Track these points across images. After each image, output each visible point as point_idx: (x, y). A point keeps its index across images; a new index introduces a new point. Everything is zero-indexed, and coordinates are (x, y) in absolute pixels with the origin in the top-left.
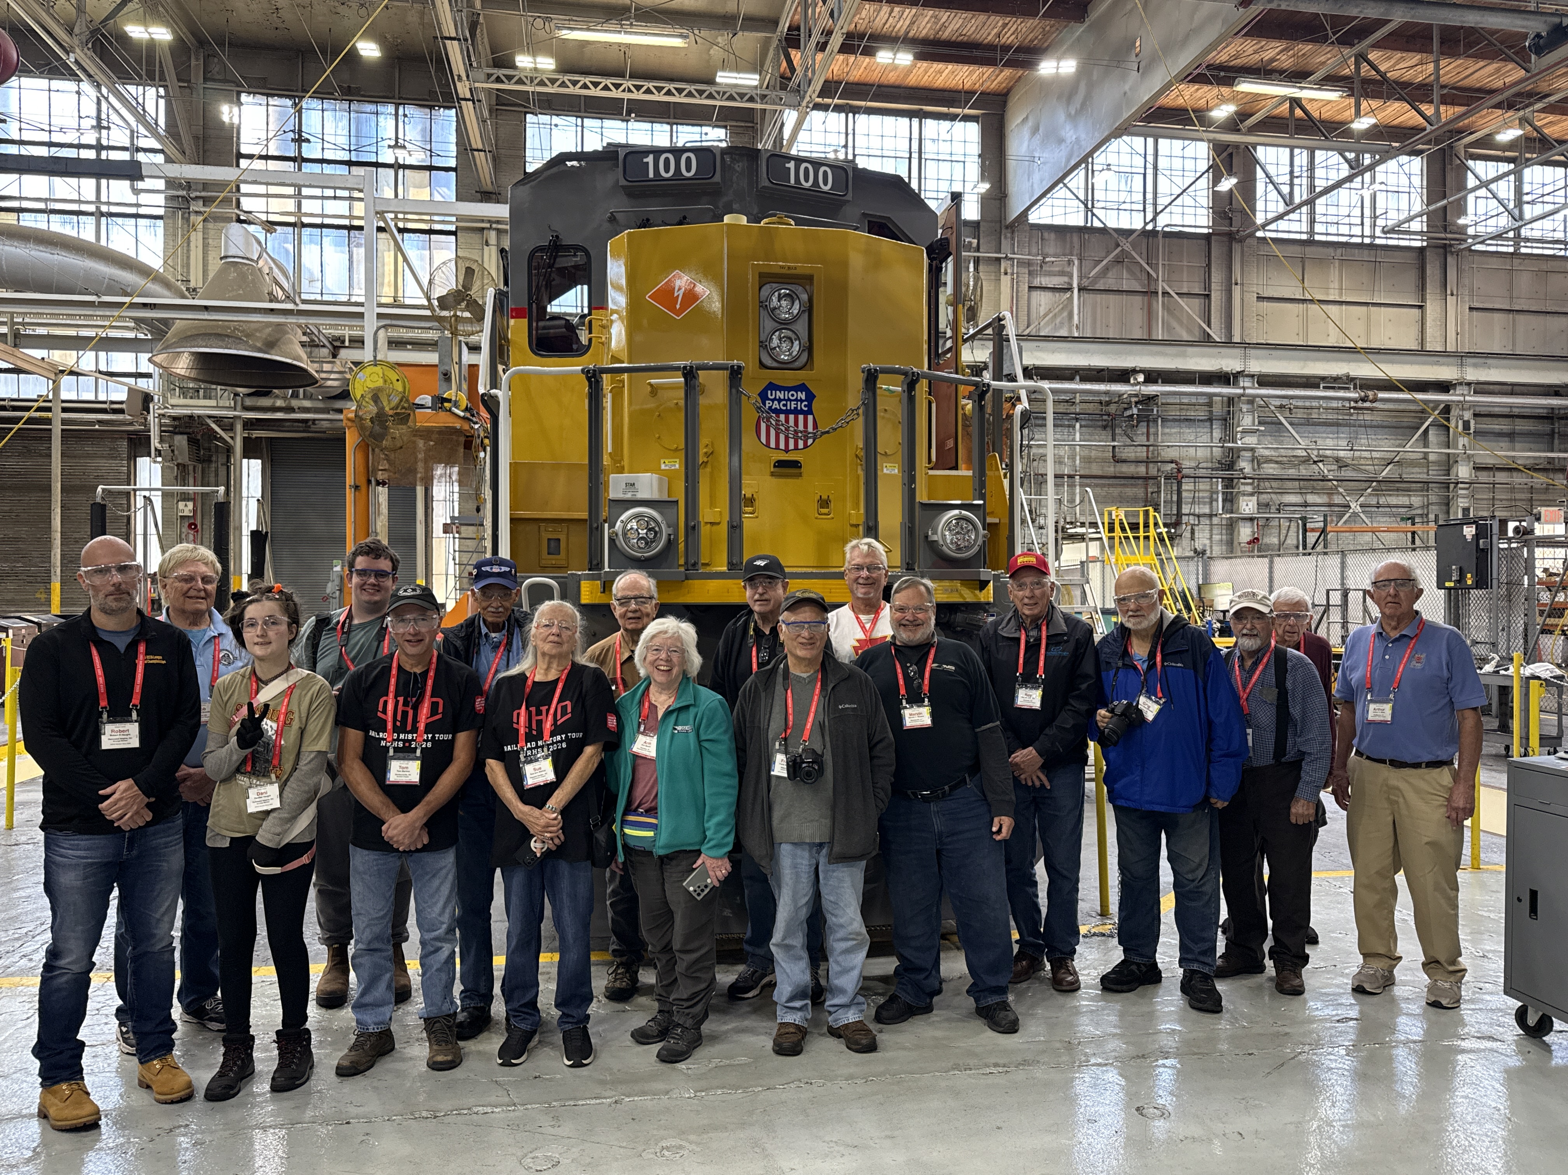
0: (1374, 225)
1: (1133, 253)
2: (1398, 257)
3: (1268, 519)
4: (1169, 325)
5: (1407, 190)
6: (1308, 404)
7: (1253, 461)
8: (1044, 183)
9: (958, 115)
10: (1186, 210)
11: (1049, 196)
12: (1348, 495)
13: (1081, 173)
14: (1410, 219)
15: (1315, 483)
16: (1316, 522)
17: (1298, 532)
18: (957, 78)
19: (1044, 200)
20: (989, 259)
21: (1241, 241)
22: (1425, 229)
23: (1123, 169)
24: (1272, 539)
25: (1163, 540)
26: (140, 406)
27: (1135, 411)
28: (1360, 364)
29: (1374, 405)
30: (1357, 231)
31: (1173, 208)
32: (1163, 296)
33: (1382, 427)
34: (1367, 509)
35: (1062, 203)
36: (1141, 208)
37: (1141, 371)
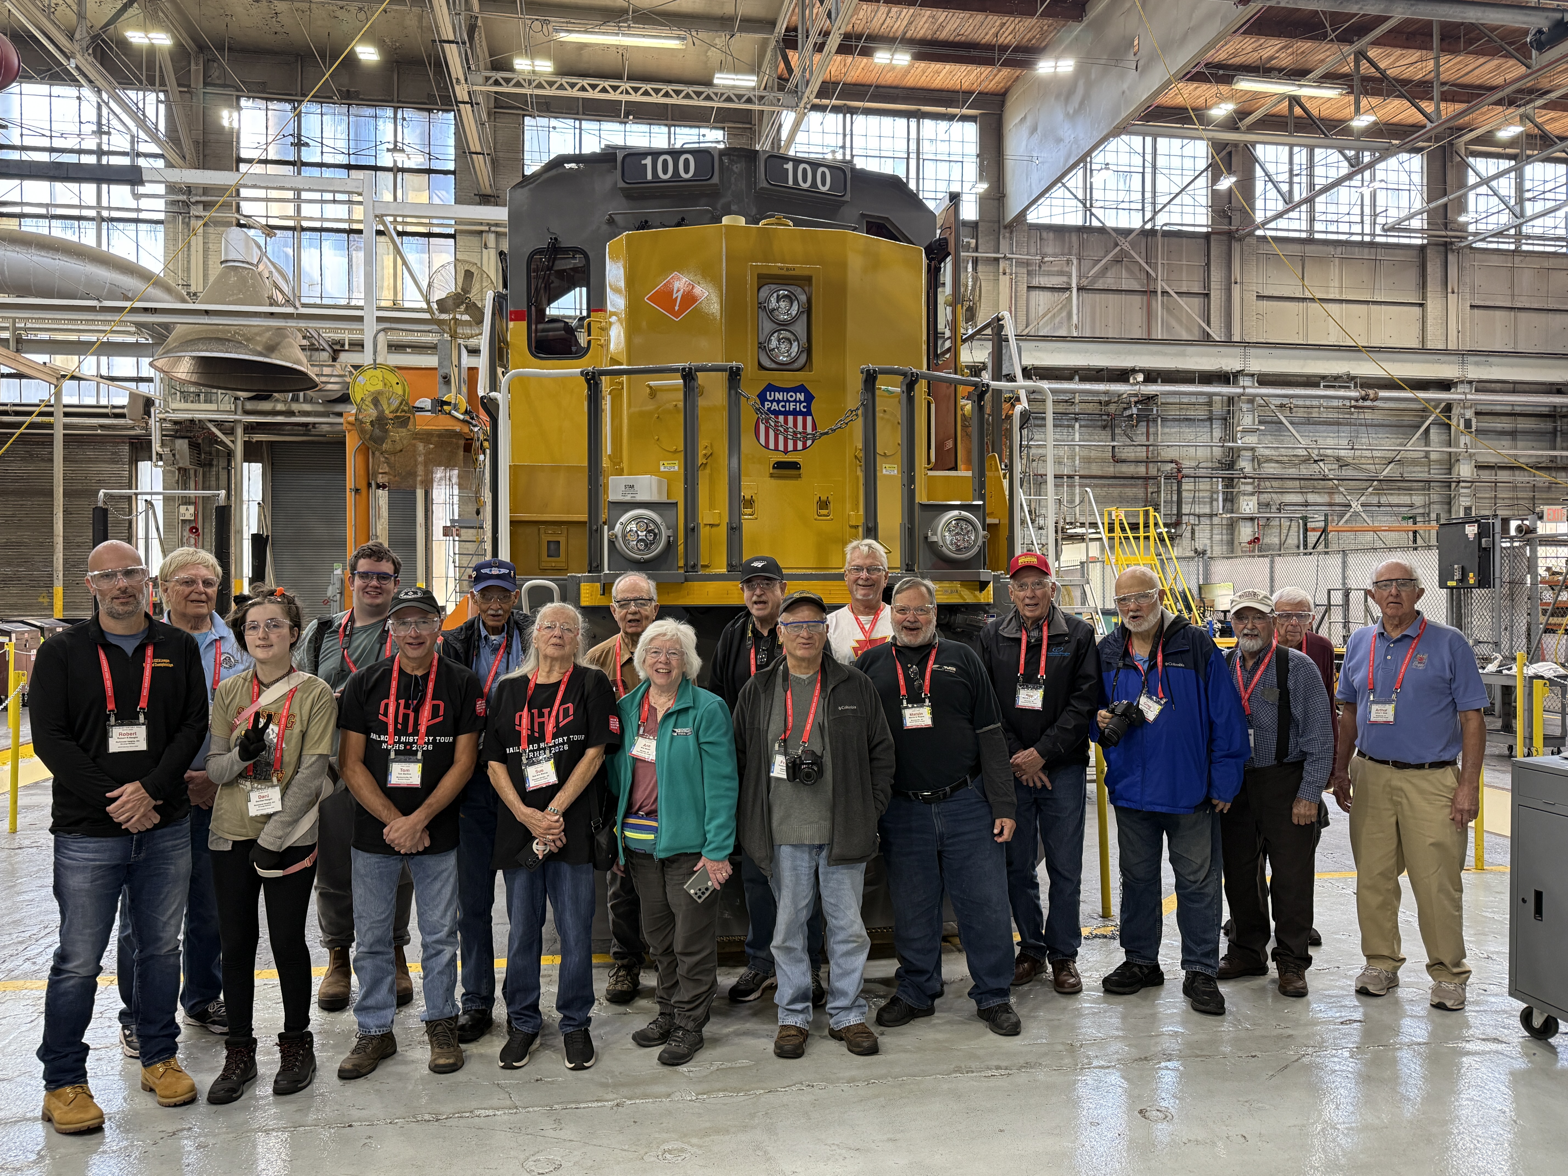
0: (1374, 223)
1: (1132, 252)
2: (1399, 256)
3: (1268, 519)
4: (1168, 326)
5: (1407, 187)
6: (1308, 403)
7: (1253, 460)
8: (1043, 182)
9: (955, 116)
10: (1186, 209)
11: (1047, 195)
12: (1350, 494)
13: (1079, 172)
14: (1410, 217)
15: (1315, 482)
16: (1317, 521)
17: (1299, 533)
18: (955, 78)
19: (1042, 199)
20: (988, 260)
21: (1240, 240)
22: (1425, 227)
23: (1120, 168)
24: (1272, 539)
25: (1164, 540)
26: (142, 411)
27: (1135, 411)
28: (1361, 363)
29: (1375, 403)
30: (1357, 229)
31: (1171, 207)
32: (1162, 296)
33: (1383, 426)
34: (1368, 508)
35: (1060, 202)
36: (1140, 206)
37: (1141, 371)
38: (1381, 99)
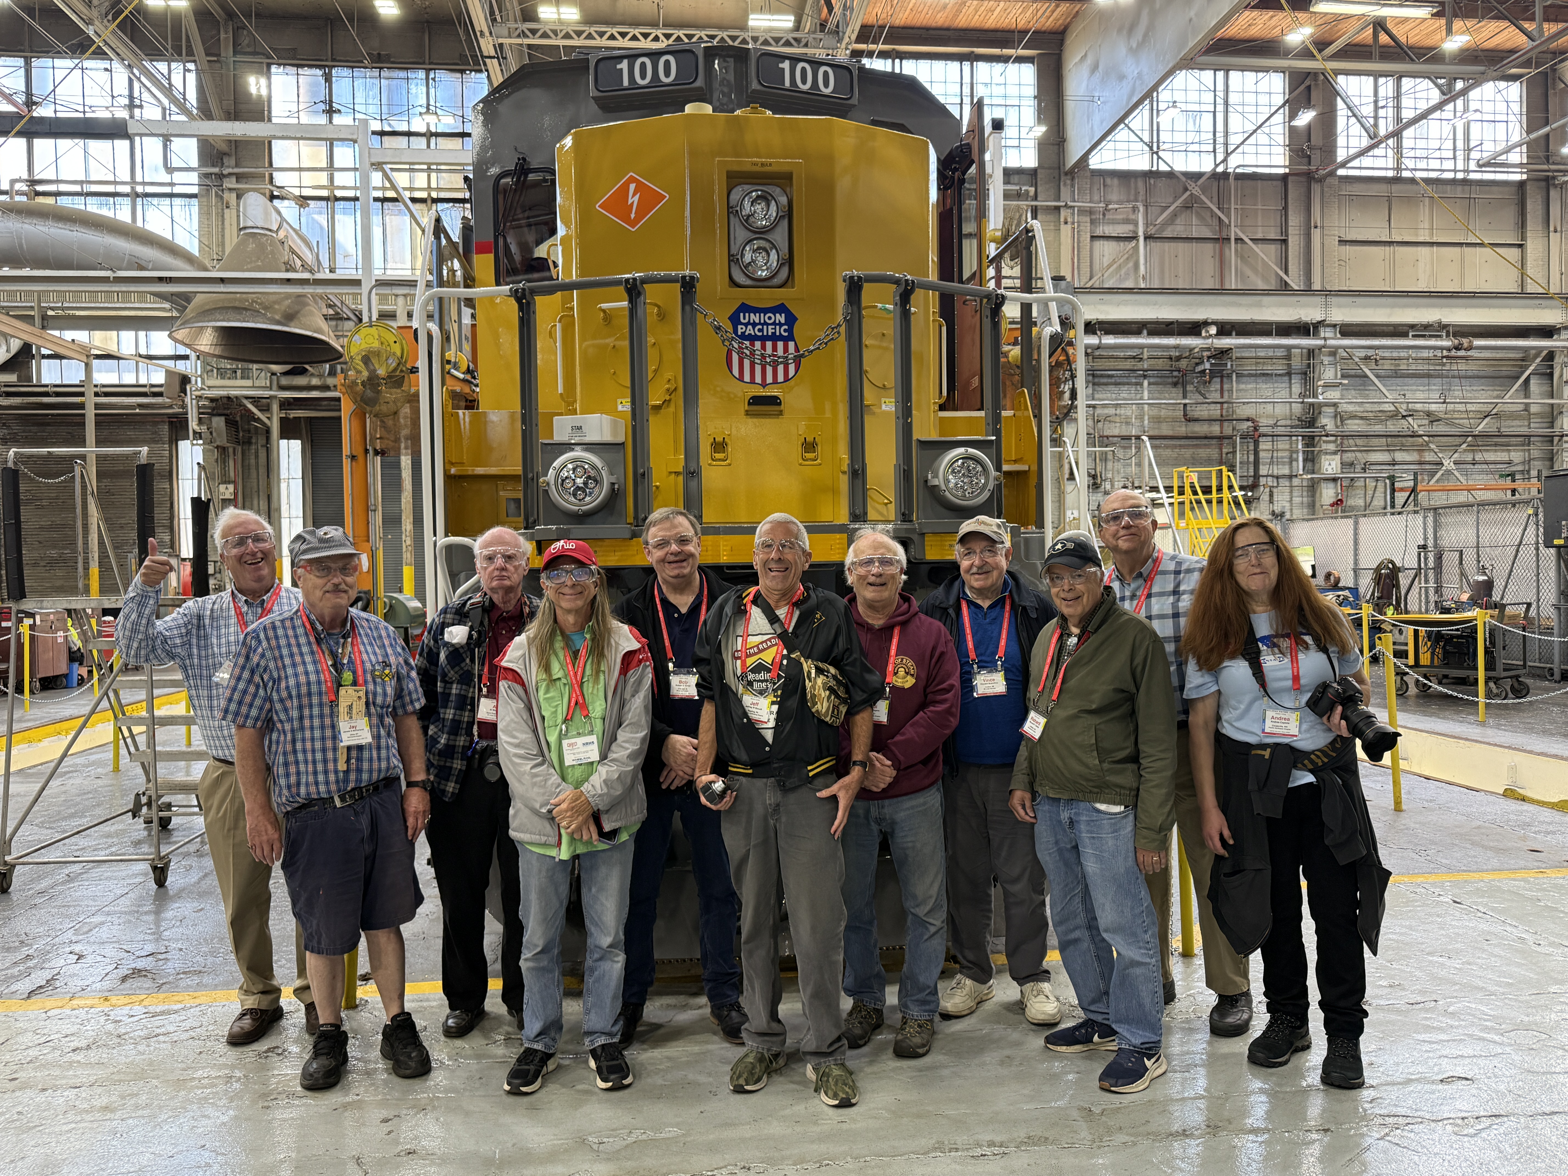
0: (1467, 159)
1: (1203, 197)
2: (1496, 193)
3: (1352, 479)
4: (1243, 275)
5: (1504, 118)
6: (1395, 354)
7: (1335, 417)
8: (1105, 124)
9: (1010, 57)
10: (1261, 149)
11: (1108, 139)
12: (1441, 451)
13: (1144, 111)
14: (1507, 151)
15: (1403, 439)
16: (1405, 481)
17: (1385, 493)
18: (1010, 17)
19: (1104, 143)
20: (1048, 208)
21: (1321, 180)
22: (1525, 161)
23: (1190, 107)
24: (1356, 501)
25: (1239, 504)
26: (178, 388)
27: (1207, 366)
28: (1454, 310)
29: (1469, 353)
30: (1449, 165)
31: (1245, 148)
32: (1236, 243)
33: (1478, 377)
34: (1461, 466)
35: (1125, 146)
36: (1211, 148)
37: (1214, 323)
38: (1475, 21)
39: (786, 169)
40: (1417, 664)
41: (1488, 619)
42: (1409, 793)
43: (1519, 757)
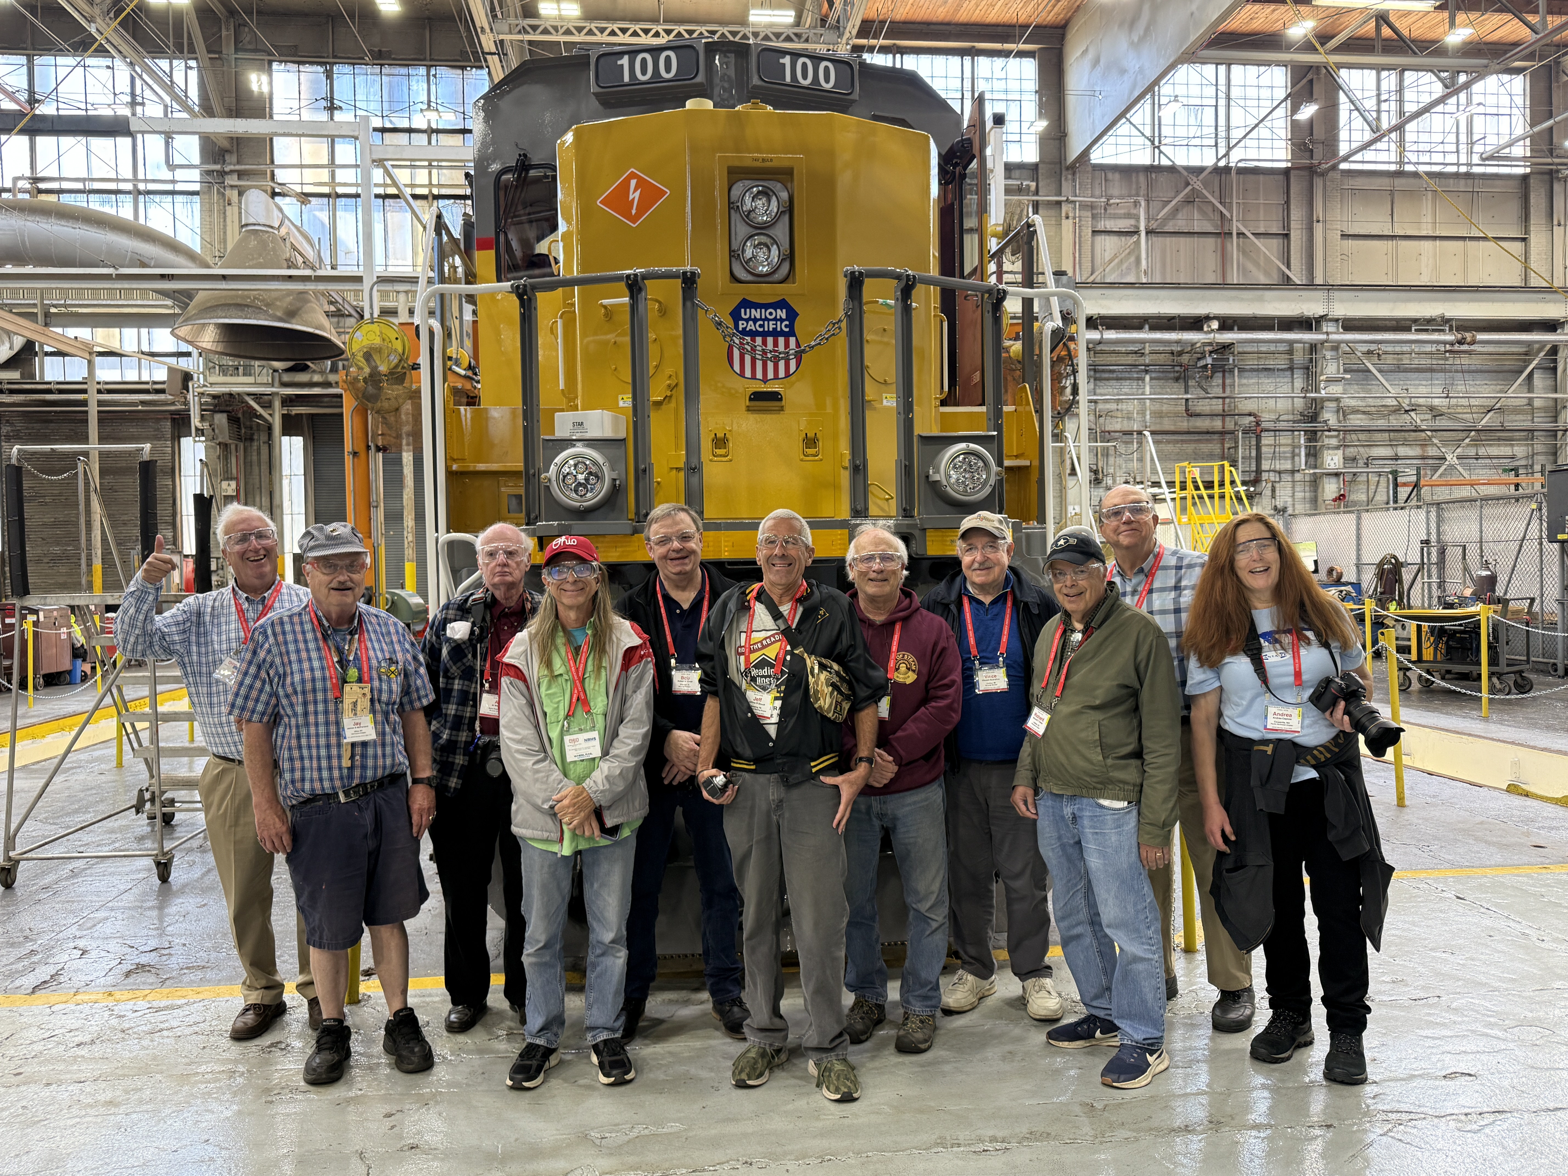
0: (1471, 152)
1: (1204, 191)
2: (1499, 186)
3: (1355, 474)
4: (1244, 269)
5: (1507, 111)
6: (1398, 349)
7: (1338, 412)
8: (1106, 118)
9: (1012, 52)
10: (1263, 143)
11: (1110, 133)
12: (1444, 446)
13: (1145, 106)
14: (1510, 144)
15: (1406, 434)
16: (1408, 476)
17: (1388, 488)
18: (1011, 11)
19: (1105, 138)
20: (1049, 203)
21: (1323, 175)
22: (1528, 154)
23: (1192, 101)
24: (1359, 496)
25: (1241, 499)
26: (180, 385)
27: (1209, 360)
28: (1457, 303)
29: (1472, 347)
30: (1452, 159)
31: (1247, 142)
32: (1238, 237)
33: (1481, 371)
34: (1465, 461)
35: (1126, 140)
36: (1213, 143)
37: (1216, 318)
38: (1478, 14)
39: (786, 164)
40: (1420, 660)
41: (1491, 614)
42: (1412, 788)
43: (1522, 753)
